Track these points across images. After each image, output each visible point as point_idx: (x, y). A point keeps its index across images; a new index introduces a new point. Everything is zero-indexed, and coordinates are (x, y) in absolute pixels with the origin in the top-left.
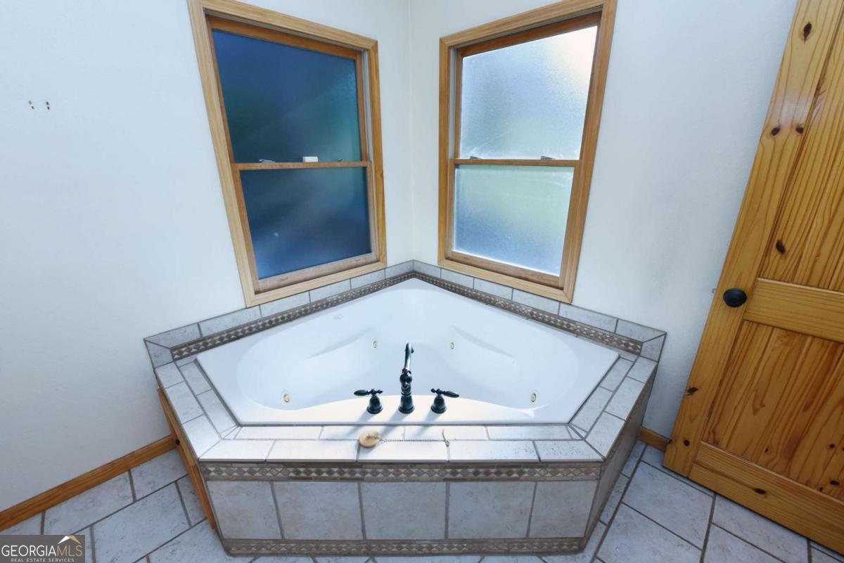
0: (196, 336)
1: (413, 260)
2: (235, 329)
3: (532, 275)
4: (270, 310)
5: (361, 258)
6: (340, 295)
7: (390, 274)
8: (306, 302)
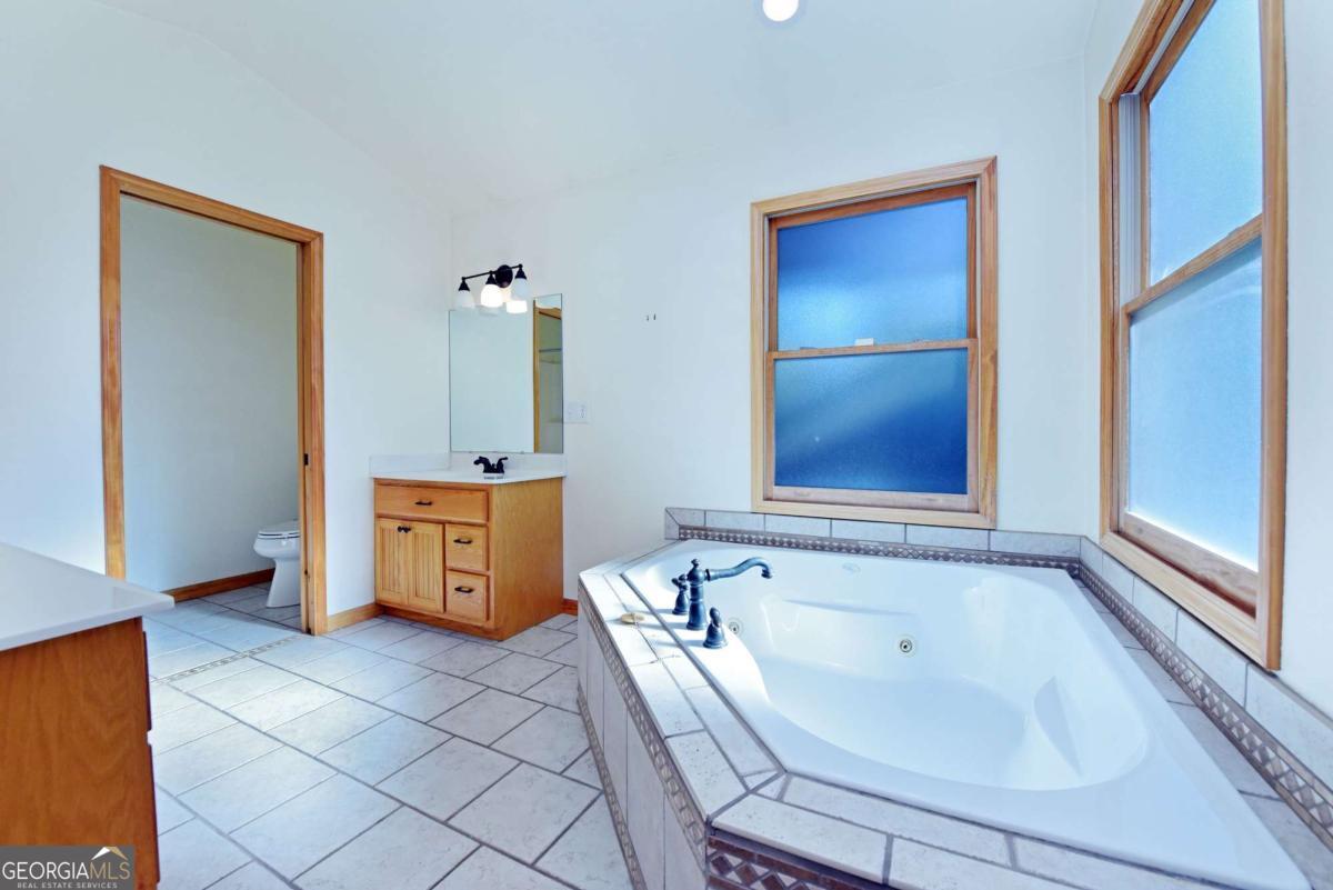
0: (700, 524)
1: (1081, 537)
2: (735, 532)
3: (1224, 574)
4: (776, 526)
5: (941, 499)
6: (882, 543)
7: (999, 543)
8: (825, 534)
